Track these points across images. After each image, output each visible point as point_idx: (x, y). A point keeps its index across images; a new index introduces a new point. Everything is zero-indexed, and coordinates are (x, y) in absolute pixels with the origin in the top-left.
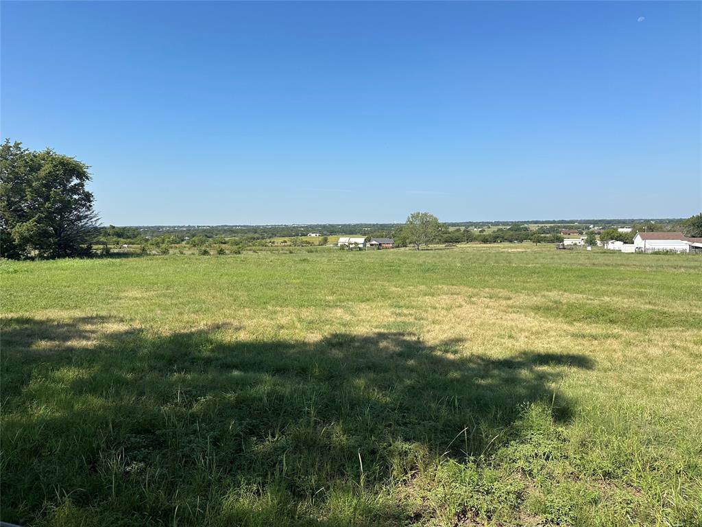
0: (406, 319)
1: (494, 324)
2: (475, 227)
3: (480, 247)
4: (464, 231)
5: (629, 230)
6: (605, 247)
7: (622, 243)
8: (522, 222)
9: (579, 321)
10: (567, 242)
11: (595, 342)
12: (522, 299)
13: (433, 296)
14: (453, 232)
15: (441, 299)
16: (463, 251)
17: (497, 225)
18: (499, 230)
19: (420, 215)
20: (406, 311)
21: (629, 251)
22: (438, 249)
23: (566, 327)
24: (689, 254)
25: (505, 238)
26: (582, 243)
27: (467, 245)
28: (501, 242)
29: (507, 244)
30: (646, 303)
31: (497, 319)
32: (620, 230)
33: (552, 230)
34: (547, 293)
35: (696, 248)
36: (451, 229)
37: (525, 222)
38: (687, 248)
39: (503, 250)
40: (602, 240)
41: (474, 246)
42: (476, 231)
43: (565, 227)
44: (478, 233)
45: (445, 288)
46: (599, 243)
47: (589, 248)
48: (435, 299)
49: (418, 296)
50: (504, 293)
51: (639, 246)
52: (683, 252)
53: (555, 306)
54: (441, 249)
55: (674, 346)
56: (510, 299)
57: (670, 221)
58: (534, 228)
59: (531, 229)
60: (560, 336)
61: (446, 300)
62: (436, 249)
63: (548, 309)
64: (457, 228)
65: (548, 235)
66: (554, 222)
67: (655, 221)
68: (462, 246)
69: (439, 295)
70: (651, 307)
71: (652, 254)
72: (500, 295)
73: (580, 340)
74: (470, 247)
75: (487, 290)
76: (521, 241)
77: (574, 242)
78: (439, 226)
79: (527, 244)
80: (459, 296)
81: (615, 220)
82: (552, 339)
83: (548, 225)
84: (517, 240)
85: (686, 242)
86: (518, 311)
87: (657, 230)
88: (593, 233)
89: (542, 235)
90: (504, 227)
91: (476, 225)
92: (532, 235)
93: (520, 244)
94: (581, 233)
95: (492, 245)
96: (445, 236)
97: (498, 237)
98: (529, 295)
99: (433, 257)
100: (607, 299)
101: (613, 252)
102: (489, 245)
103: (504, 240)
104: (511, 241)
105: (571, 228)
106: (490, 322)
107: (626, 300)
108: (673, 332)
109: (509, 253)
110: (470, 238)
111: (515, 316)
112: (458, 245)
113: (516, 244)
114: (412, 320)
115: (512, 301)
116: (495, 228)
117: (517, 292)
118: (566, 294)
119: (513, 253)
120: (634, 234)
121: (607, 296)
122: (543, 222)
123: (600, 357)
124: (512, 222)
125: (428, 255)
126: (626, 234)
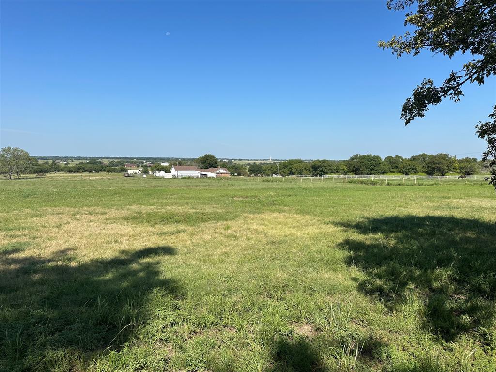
0: (22, 240)
1: (100, 234)
2: (61, 161)
3: (66, 176)
4: (52, 164)
5: (167, 164)
6: (155, 175)
7: (164, 172)
8: (98, 158)
9: (157, 224)
10: (130, 172)
11: (173, 237)
12: (113, 213)
13: (41, 217)
14: (42, 164)
15: (49, 219)
16: (53, 180)
17: (78, 160)
18: (81, 163)
19: (11, 149)
20: (17, 233)
21: (169, 178)
22: (29, 178)
23: (151, 229)
24: (200, 178)
25: (86, 169)
26: (140, 172)
27: (56, 175)
28: (82, 172)
29: (87, 174)
30: (191, 209)
31: (101, 229)
32: (162, 164)
33: (119, 164)
34: (130, 207)
35: (203, 175)
36: (40, 162)
37: (100, 158)
38: (199, 175)
39: (85, 178)
40: (152, 170)
41: (62, 175)
42: (62, 164)
43: (127, 162)
44: (63, 166)
45: (49, 209)
46: (150, 172)
47: (145, 176)
48: (43, 219)
49: (26, 219)
50: (99, 209)
51: (174, 174)
52: (197, 177)
53: (139, 215)
54: (32, 178)
55: (215, 232)
56: (105, 213)
57: (189, 159)
58: (106, 162)
59: (105, 162)
60: (150, 236)
61: (53, 219)
62: (27, 179)
63: (134, 218)
64: (46, 161)
65: (116, 167)
66: (120, 158)
67: (181, 159)
68: (51, 175)
69: (46, 216)
70: (195, 211)
71: (181, 179)
72: (97, 212)
73: (163, 237)
74: (58, 176)
75: (85, 208)
76: (98, 171)
77: (135, 172)
78: (29, 159)
79: (102, 173)
80: (64, 215)
81: (158, 158)
82: (145, 238)
83: (116, 160)
84: (94, 170)
85: (198, 171)
86: (115, 222)
87: (183, 165)
88: (146, 166)
89: (113, 167)
90: (84, 161)
91: (62, 159)
92: (105, 167)
93: (97, 174)
94: (139, 166)
95: (76, 174)
96: (36, 167)
97: (80, 169)
98: (118, 210)
99: (27, 185)
100: (169, 208)
101: (160, 178)
102: (73, 174)
103: (85, 170)
104: (90, 172)
105: (132, 162)
106: (97, 232)
107: (180, 208)
108: (211, 224)
109: (90, 180)
110: (58, 169)
111: (114, 226)
112: (48, 175)
113: (94, 174)
114: (26, 239)
115: (107, 215)
116: (78, 162)
117: (108, 208)
118: (143, 206)
119: (93, 180)
120: (170, 167)
121: (168, 206)
122: (112, 158)
123: (179, 246)
124: (90, 158)
125: (22, 183)
126: (166, 167)
